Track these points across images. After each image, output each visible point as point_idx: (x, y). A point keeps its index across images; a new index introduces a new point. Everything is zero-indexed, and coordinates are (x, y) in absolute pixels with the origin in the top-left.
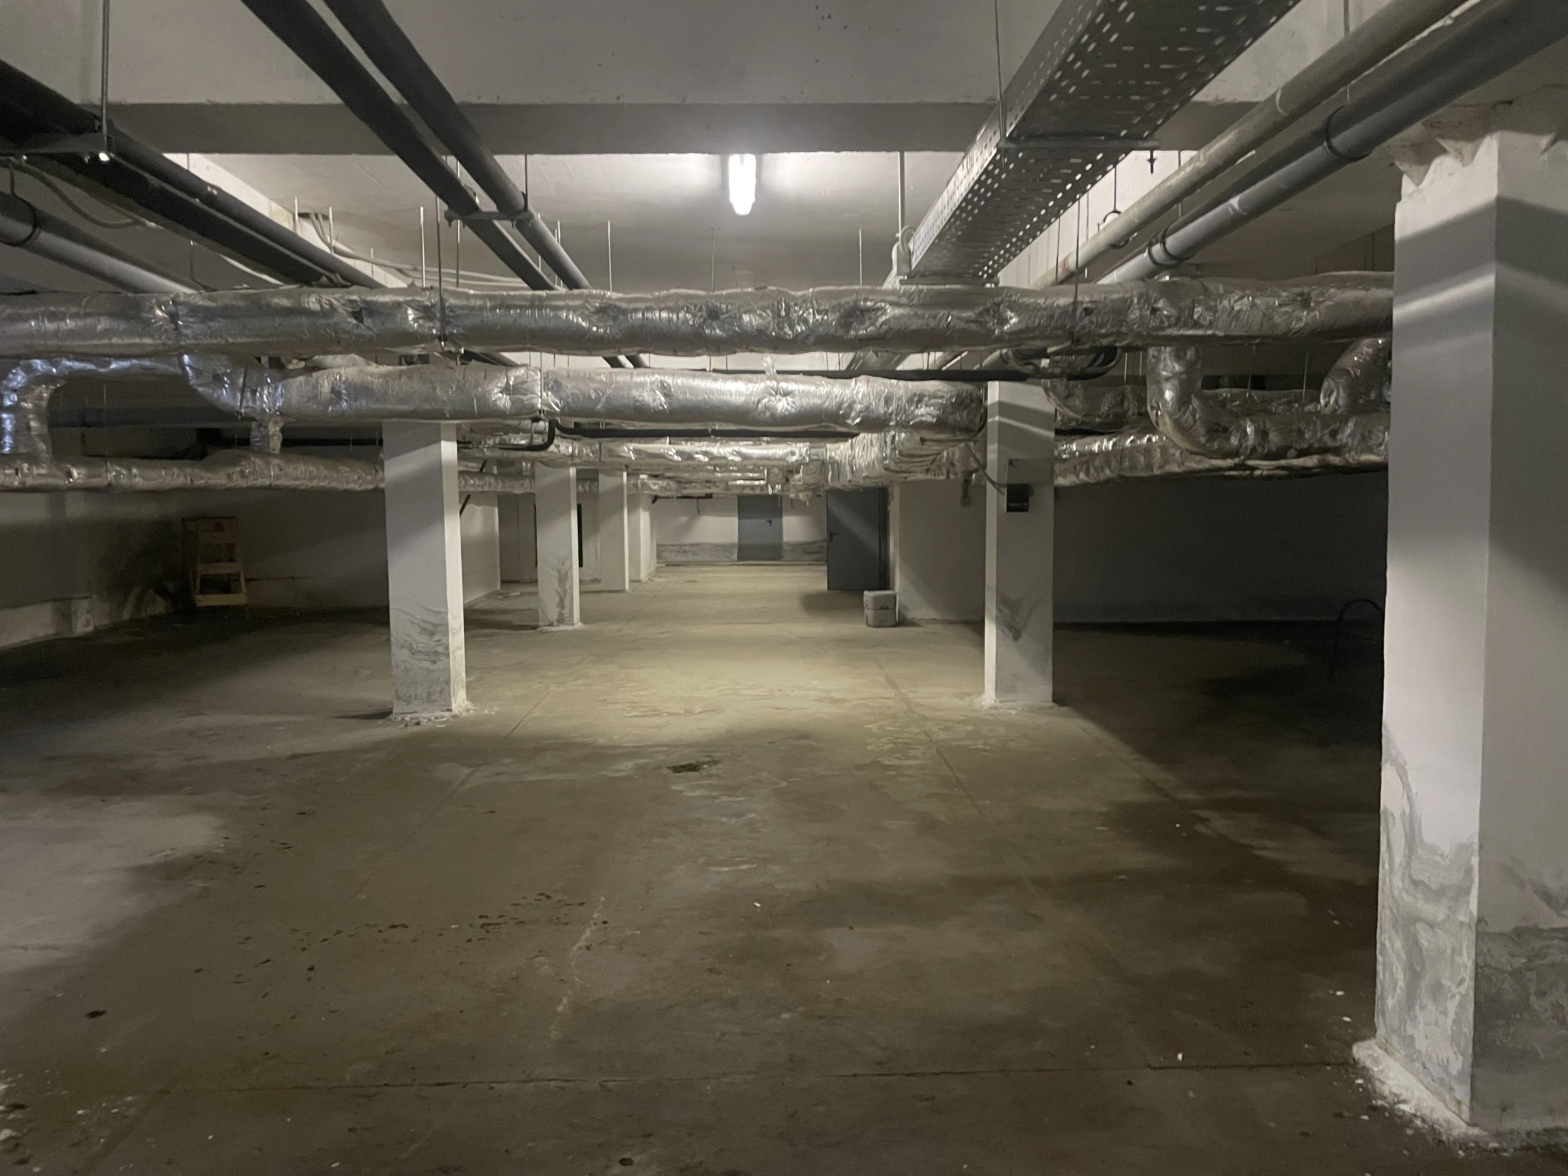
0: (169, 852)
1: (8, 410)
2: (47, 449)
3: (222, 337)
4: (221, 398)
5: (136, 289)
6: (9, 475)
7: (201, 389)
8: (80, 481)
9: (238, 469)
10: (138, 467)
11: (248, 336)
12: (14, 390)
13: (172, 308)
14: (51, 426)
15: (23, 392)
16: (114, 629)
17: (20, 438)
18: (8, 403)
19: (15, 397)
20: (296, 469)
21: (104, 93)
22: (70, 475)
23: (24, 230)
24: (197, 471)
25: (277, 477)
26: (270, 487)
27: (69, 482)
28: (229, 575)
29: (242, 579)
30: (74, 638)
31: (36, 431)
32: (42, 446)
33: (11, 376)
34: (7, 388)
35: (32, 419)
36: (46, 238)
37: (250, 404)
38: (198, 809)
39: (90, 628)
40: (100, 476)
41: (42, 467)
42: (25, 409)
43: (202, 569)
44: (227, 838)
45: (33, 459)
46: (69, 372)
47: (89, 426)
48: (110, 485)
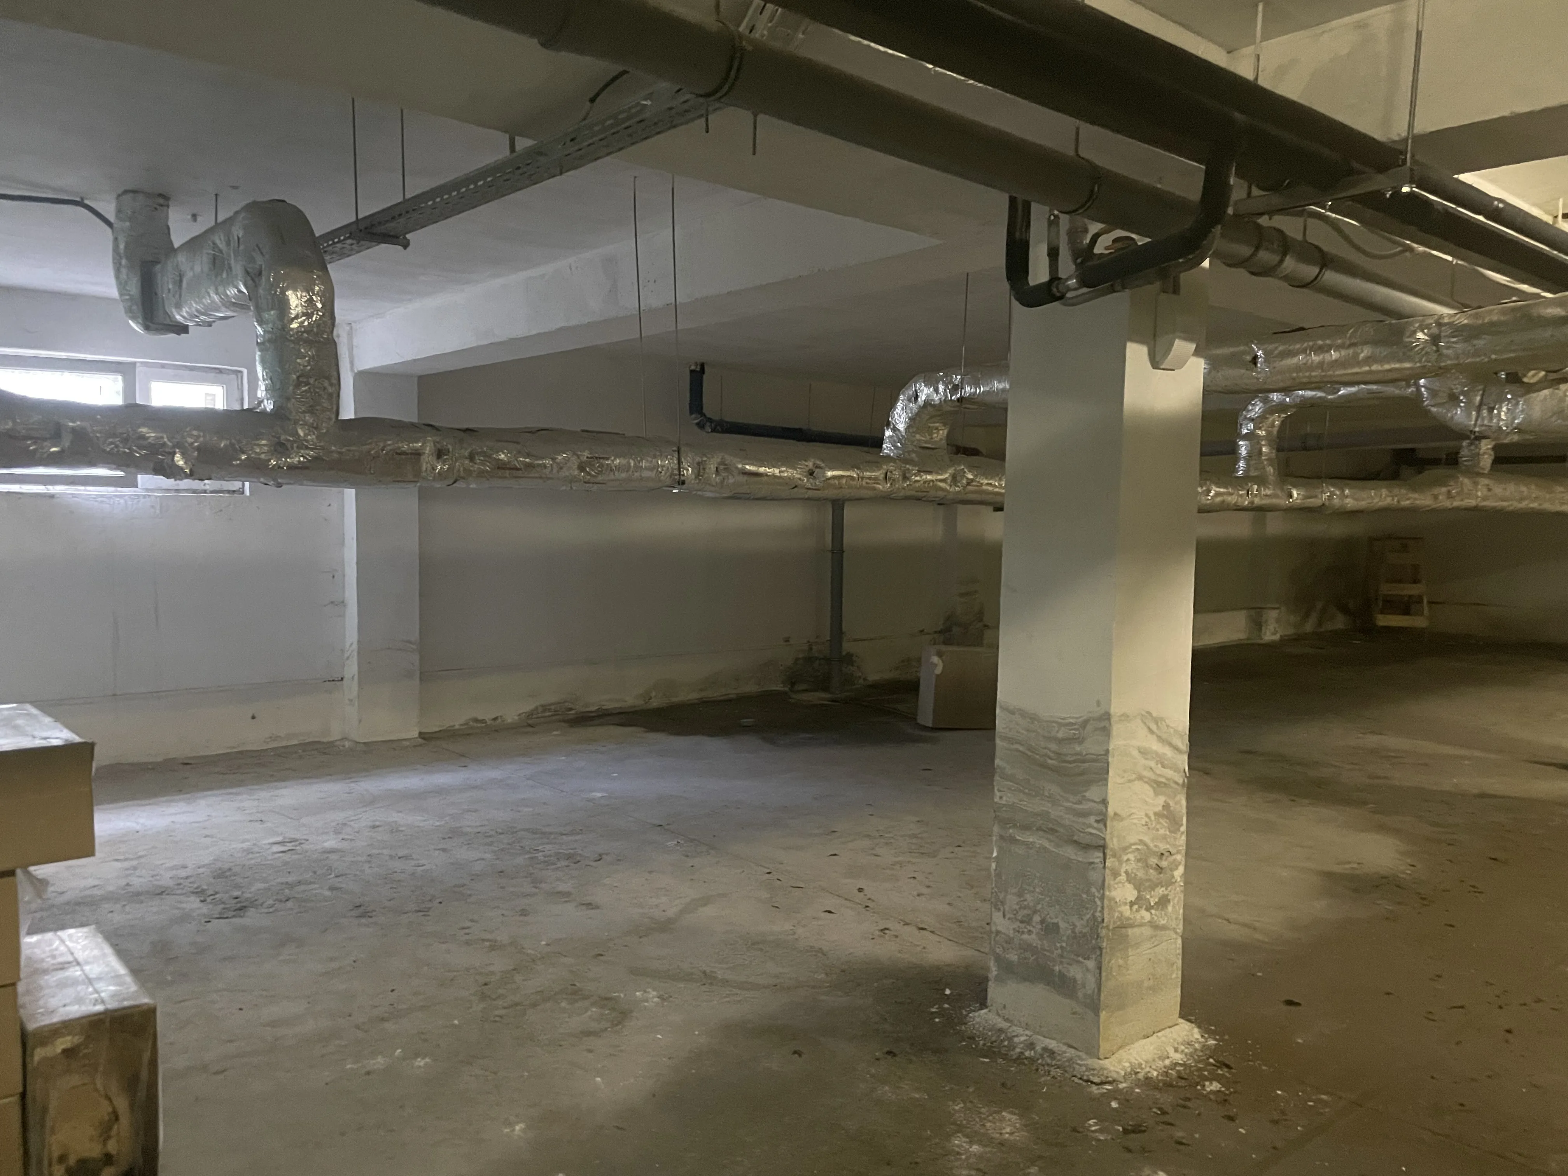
0: (1355, 866)
1: (1246, 437)
2: (1274, 473)
3: (1485, 354)
4: (1456, 418)
5: (1400, 316)
6: (1241, 496)
7: (1434, 409)
8: (1298, 501)
9: (1444, 490)
10: (1350, 488)
11: (1514, 351)
12: (1252, 420)
13: (1435, 330)
14: (1279, 450)
15: (1258, 421)
16: (1297, 639)
17: (1253, 462)
18: (1245, 431)
19: (1251, 426)
20: (1505, 489)
21: (1411, 125)
22: (1291, 496)
23: (1310, 271)
24: (1403, 491)
25: (1484, 499)
26: (1475, 509)
27: (1290, 502)
28: (1410, 596)
29: (1425, 601)
30: (1262, 645)
31: (1266, 455)
32: (1270, 470)
33: (1250, 408)
34: (1245, 418)
35: (1264, 445)
36: (1331, 277)
37: (1486, 422)
38: (1381, 828)
39: (1277, 637)
40: (1316, 497)
41: (1269, 488)
42: (1259, 436)
43: (1387, 589)
44: (1413, 866)
45: (1261, 481)
46: (1301, 401)
47: (1309, 450)
48: (1324, 504)
